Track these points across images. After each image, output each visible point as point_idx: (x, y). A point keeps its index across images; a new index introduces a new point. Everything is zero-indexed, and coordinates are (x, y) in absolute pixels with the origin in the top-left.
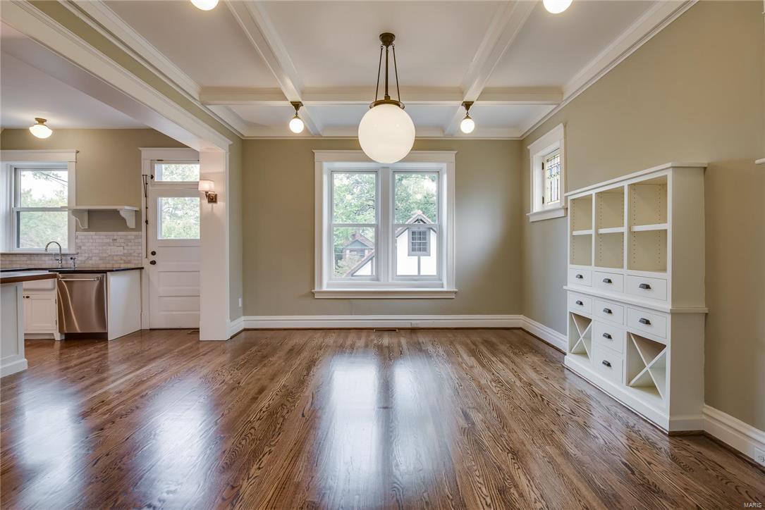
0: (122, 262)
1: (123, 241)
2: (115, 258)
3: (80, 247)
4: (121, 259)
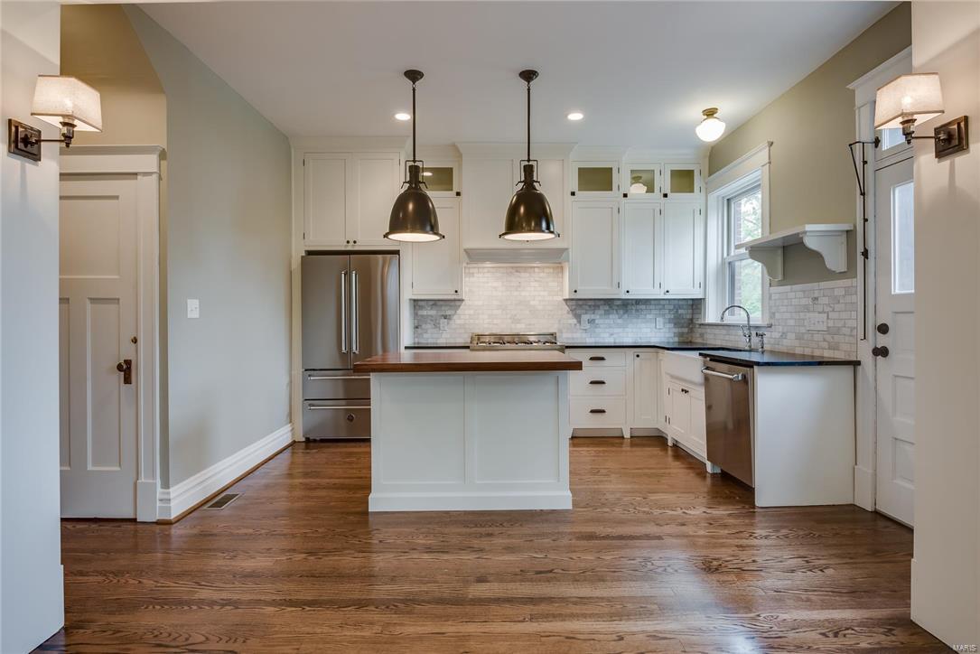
0: (825, 345)
1: (827, 300)
2: (816, 337)
3: (774, 314)
4: (825, 340)
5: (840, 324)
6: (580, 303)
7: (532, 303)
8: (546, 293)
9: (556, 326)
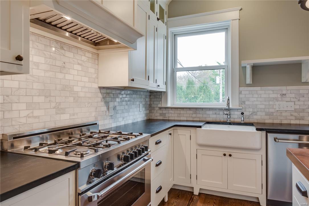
0: (293, 118)
1: (293, 96)
2: (284, 114)
3: (244, 102)
4: (291, 115)
5: (305, 107)
6: (108, 91)
7: (76, 89)
8: (86, 79)
9: (93, 114)
